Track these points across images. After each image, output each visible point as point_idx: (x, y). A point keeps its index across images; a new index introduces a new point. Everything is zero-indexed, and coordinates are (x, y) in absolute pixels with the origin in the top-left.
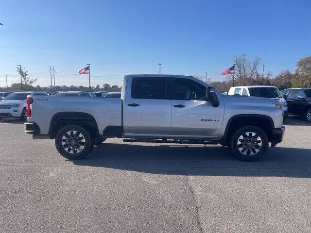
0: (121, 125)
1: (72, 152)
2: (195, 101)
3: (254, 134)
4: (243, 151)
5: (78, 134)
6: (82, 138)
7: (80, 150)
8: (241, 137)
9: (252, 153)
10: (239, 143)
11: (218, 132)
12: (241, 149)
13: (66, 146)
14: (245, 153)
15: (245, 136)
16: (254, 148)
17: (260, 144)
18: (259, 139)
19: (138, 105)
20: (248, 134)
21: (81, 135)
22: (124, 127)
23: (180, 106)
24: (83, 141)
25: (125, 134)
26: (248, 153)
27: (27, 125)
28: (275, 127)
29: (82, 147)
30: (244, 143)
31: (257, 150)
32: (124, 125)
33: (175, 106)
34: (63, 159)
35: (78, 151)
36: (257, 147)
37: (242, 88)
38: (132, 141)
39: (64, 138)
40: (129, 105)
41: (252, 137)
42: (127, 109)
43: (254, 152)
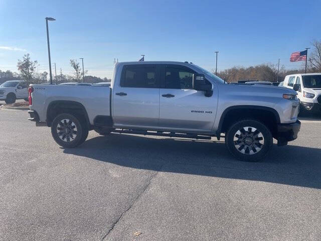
0: (109, 115)
1: (65, 140)
2: (185, 90)
3: (254, 130)
4: (240, 149)
5: (70, 123)
6: (74, 127)
7: (73, 138)
8: (239, 133)
9: (252, 152)
10: (236, 139)
11: (211, 125)
12: (238, 146)
13: (61, 134)
14: (243, 151)
15: (243, 131)
16: (255, 145)
17: (262, 142)
18: (260, 135)
19: (126, 94)
20: (246, 129)
21: (73, 124)
22: (113, 118)
23: (169, 96)
24: (75, 129)
25: (115, 124)
26: (247, 151)
27: (29, 112)
28: (282, 122)
29: (75, 136)
30: (241, 140)
31: (258, 149)
32: (112, 115)
33: (163, 96)
35: (71, 140)
36: (259, 145)
37: (296, 76)
38: (124, 132)
39: (59, 126)
40: (117, 94)
41: (253, 132)
42: (114, 97)
43: (255, 150)
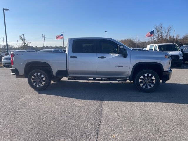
0: (66, 70)
1: (37, 86)
2: (112, 54)
3: (150, 75)
4: (143, 86)
5: (41, 75)
6: (43, 77)
7: (42, 85)
8: (142, 77)
9: (149, 87)
10: (140, 80)
11: (126, 74)
12: (141, 85)
13: (34, 82)
14: (144, 87)
15: (144, 76)
16: (150, 84)
17: (154, 81)
18: (153, 78)
19: (76, 57)
20: (146, 75)
21: (42, 76)
22: (68, 71)
23: (102, 57)
24: (44, 79)
25: (69, 75)
26: (146, 87)
27: (12, 70)
28: (164, 70)
29: (43, 83)
30: (143, 81)
31: (152, 85)
32: (68, 69)
33: (99, 57)
34: (33, 90)
35: (41, 85)
36: (153, 83)
37: (154, 45)
38: (73, 79)
39: (33, 77)
40: (71, 57)
41: (149, 77)
42: (70, 59)
43: (150, 86)
